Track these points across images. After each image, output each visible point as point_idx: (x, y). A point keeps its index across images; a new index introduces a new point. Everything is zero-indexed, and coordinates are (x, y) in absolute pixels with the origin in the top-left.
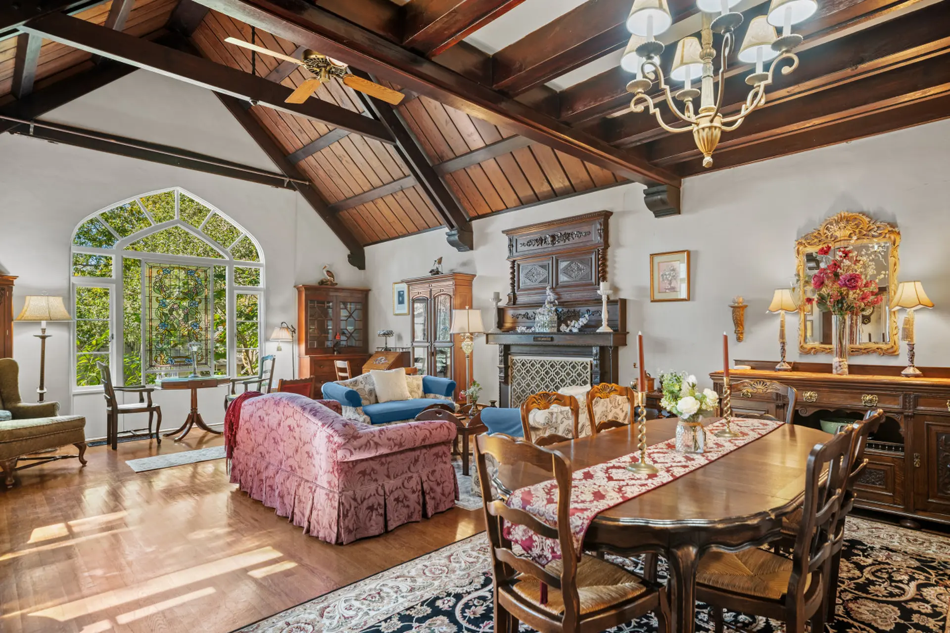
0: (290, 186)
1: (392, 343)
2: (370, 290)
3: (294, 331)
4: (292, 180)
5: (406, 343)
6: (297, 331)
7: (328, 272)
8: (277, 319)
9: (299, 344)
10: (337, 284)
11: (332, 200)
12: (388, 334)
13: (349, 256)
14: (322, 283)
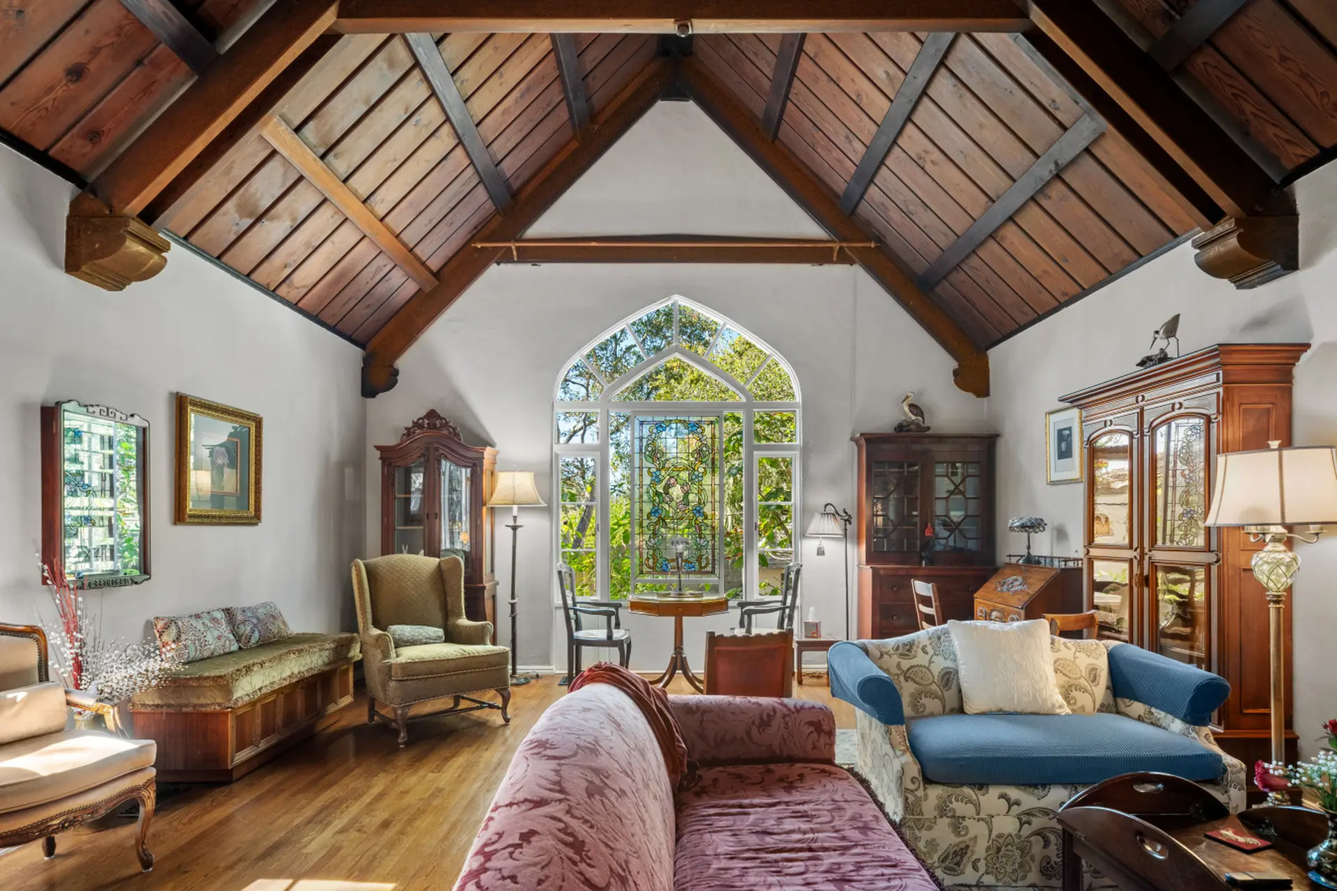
0: (843, 259)
1: (1043, 545)
2: (998, 435)
3: (848, 521)
4: (844, 245)
5: (1075, 548)
6: (854, 520)
7: (912, 406)
8: (820, 498)
9: (859, 543)
10: (929, 428)
11: (920, 267)
12: (1034, 526)
13: (956, 373)
14: (900, 428)
